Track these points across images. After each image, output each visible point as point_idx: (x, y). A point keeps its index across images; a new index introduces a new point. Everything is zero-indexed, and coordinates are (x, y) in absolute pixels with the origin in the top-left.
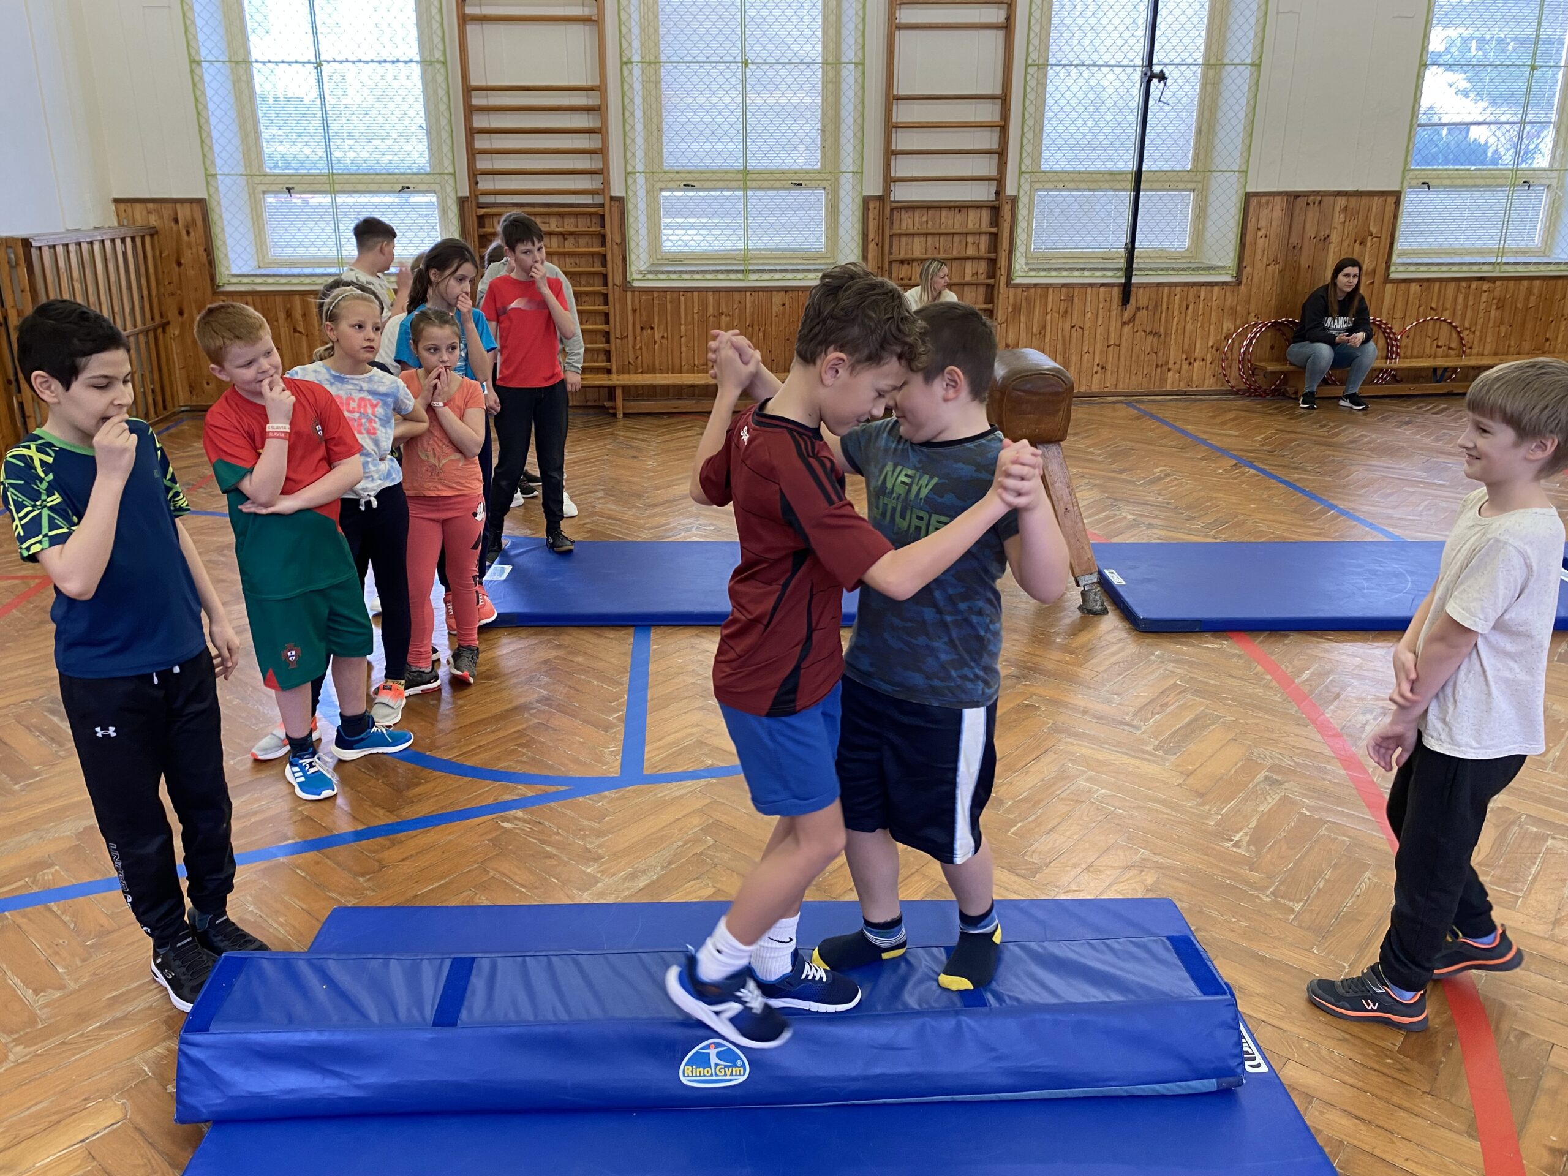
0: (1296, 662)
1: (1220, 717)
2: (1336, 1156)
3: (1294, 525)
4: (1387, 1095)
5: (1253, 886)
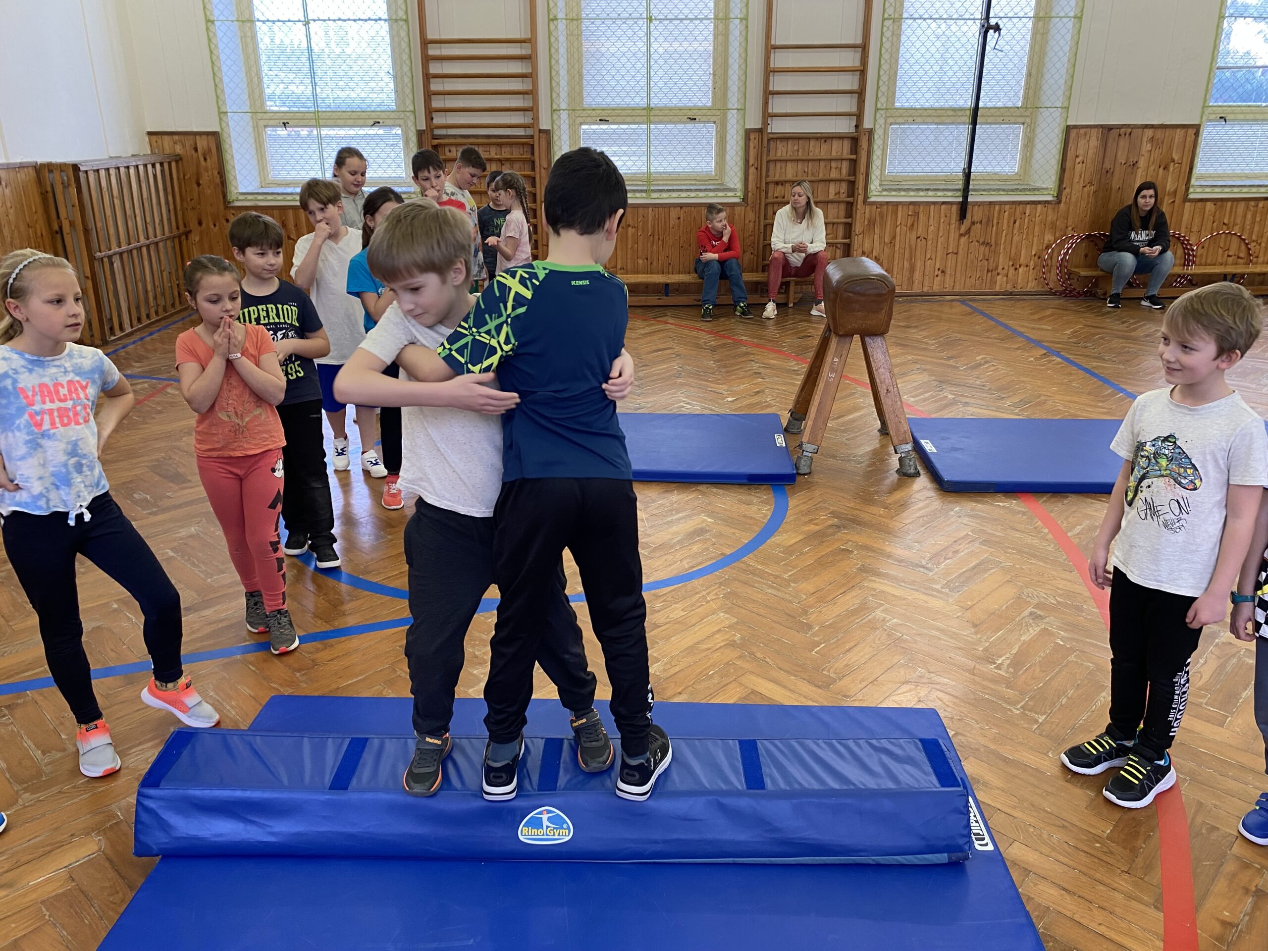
0: (1071, 519)
1: (1001, 563)
2: (1042, 918)
3: (1086, 404)
4: (1092, 872)
5: (1007, 700)
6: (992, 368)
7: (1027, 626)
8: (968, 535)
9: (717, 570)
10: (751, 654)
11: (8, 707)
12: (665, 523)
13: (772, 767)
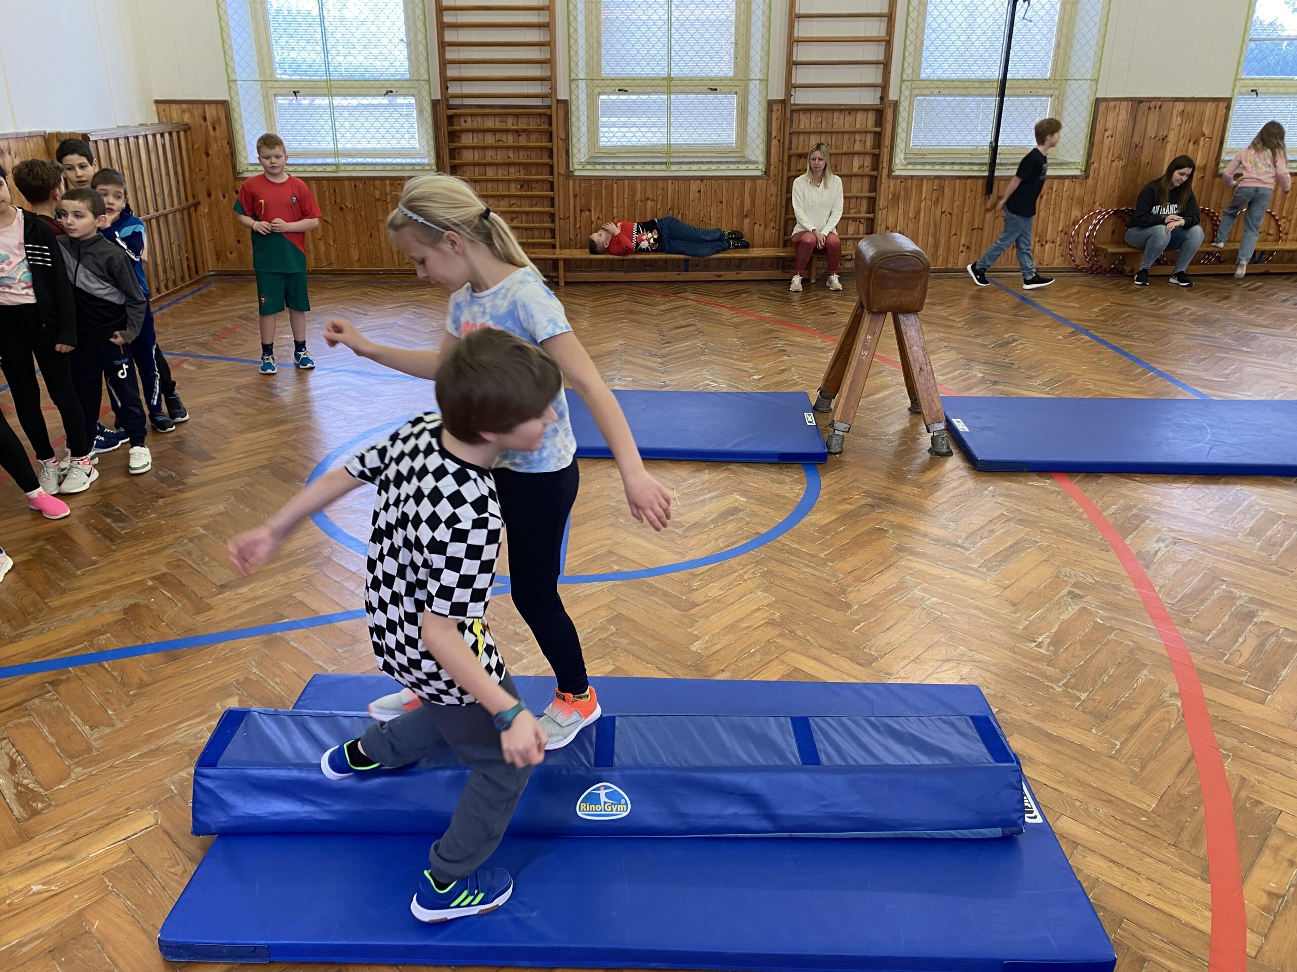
0: (1105, 499)
1: (1037, 542)
2: (1092, 890)
3: (1118, 384)
4: (1139, 845)
5: (1049, 678)
6: (1021, 347)
7: (1065, 605)
8: (1003, 514)
9: (752, 550)
10: (791, 632)
11: (52, 683)
12: (697, 503)
13: (826, 743)
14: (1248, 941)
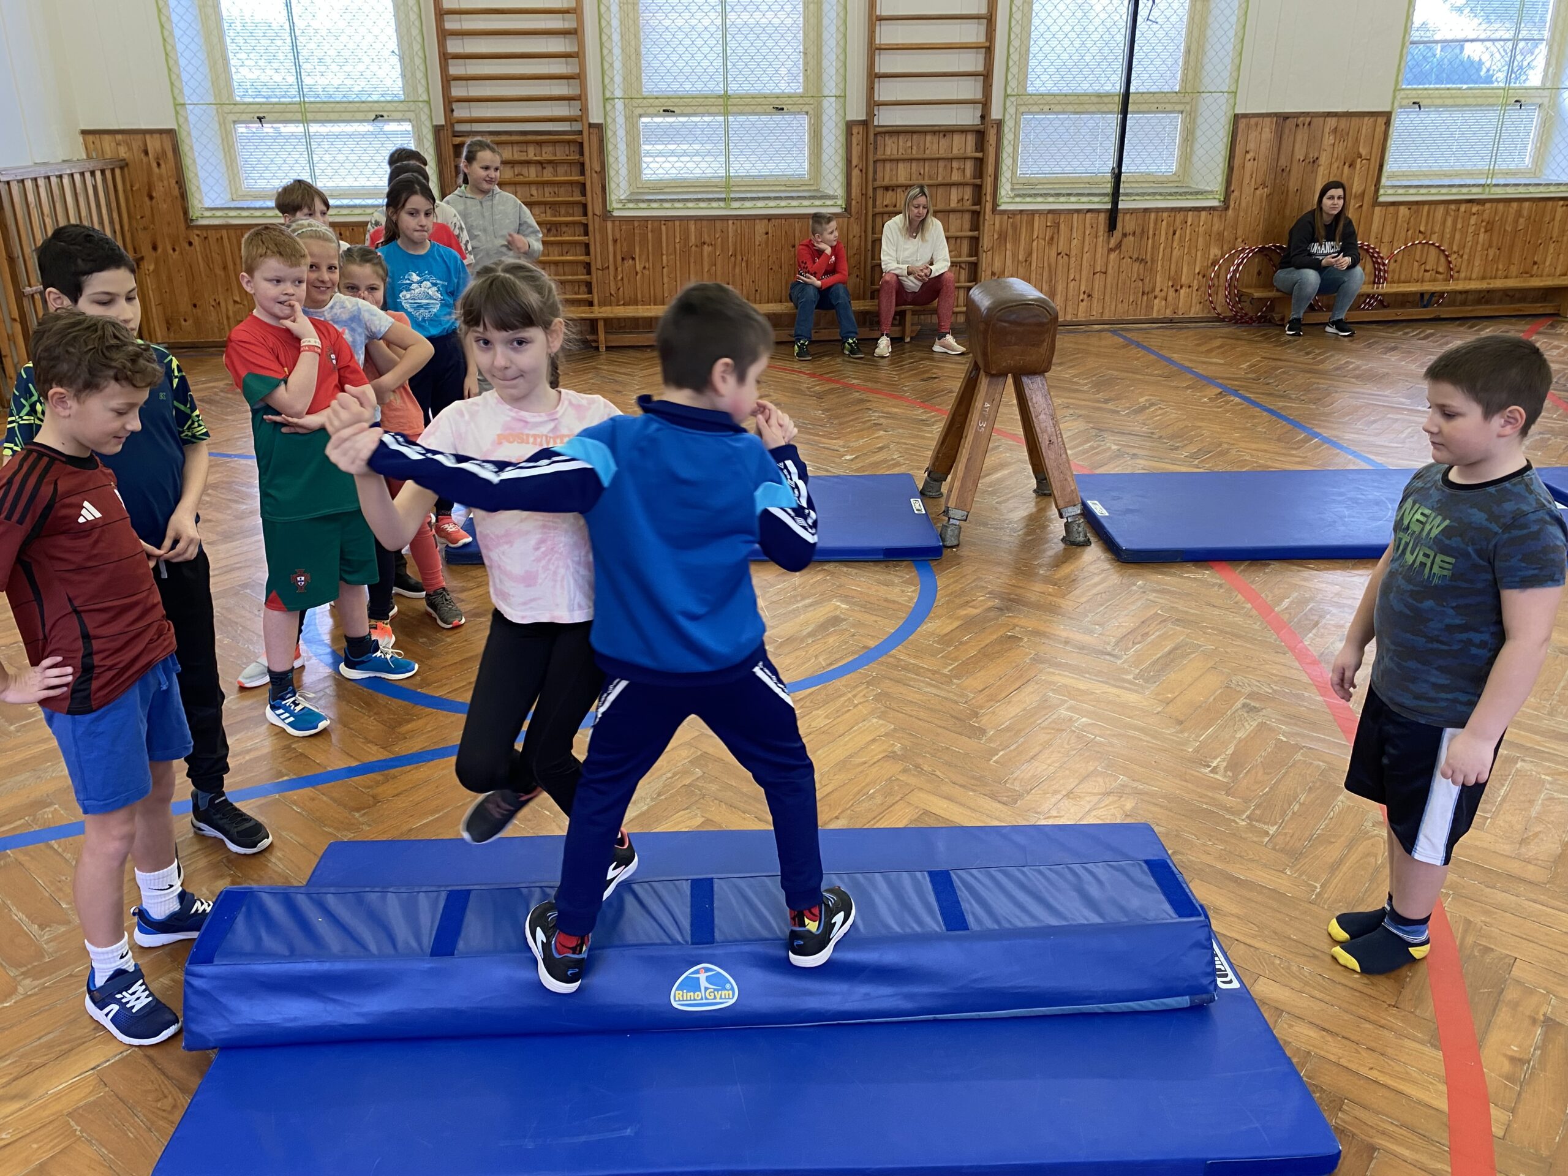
0: (1276, 591)
1: (1200, 646)
2: (1303, 1066)
3: (1277, 453)
4: (1354, 1008)
5: (1229, 810)
6: (1160, 412)
7: (1240, 720)
8: (1156, 614)
9: (861, 667)
10: (917, 766)
12: (790, 612)
13: (973, 902)
14: (1493, 1117)
